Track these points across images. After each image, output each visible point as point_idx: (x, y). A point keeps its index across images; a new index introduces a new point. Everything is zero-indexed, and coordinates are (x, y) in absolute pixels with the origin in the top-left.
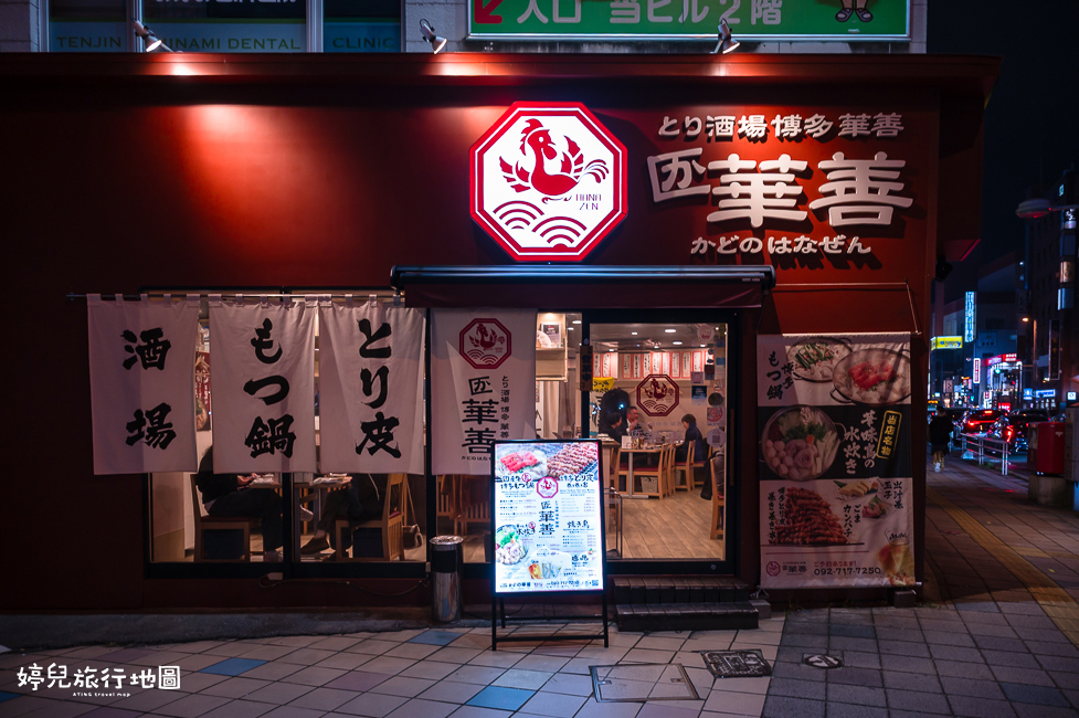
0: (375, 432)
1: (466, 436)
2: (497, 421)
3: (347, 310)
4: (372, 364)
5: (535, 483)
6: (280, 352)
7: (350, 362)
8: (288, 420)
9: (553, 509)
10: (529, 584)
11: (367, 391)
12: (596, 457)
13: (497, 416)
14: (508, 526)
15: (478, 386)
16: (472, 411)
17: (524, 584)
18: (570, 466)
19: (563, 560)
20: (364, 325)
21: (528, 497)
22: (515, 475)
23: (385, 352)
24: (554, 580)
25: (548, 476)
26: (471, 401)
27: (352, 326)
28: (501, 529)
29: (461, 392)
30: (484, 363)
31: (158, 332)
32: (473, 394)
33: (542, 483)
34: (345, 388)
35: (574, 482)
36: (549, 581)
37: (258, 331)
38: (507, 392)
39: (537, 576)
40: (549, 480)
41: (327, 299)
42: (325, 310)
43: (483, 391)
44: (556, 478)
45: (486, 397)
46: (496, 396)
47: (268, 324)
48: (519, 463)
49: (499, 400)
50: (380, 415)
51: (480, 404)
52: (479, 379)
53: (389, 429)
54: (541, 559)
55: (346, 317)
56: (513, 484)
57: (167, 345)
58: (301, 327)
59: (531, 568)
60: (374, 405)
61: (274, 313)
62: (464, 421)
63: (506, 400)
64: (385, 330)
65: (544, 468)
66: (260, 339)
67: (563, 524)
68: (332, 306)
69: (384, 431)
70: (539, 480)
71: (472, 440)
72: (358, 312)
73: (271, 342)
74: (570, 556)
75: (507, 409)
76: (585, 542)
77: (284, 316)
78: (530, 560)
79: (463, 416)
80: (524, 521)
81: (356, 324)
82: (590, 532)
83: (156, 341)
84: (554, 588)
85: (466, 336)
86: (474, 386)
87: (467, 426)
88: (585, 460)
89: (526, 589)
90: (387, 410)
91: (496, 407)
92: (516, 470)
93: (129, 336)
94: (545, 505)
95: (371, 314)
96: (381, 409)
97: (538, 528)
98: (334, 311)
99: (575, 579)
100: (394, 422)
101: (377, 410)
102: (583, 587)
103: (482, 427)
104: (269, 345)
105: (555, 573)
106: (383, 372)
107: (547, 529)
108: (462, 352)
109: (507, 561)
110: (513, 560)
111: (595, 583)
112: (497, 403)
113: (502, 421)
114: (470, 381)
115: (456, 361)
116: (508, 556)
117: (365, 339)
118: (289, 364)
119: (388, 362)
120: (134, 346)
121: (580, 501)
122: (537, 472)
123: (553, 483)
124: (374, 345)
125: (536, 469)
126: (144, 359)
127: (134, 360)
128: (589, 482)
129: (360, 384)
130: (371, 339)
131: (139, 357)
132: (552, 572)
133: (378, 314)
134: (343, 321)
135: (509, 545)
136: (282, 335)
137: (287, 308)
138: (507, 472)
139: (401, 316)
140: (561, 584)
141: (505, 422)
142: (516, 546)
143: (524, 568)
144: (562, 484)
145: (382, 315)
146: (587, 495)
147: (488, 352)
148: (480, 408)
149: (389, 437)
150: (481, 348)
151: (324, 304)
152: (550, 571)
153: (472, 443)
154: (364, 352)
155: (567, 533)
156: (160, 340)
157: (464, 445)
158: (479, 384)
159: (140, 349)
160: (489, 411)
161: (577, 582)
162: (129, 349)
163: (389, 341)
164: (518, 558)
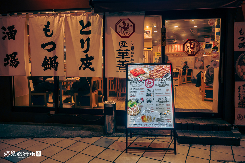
0: (85, 62)
1: (118, 63)
2: (129, 57)
3: (75, 17)
4: (84, 37)
5: (144, 81)
6: (53, 33)
7: (76, 36)
8: (56, 57)
9: (152, 92)
10: (141, 125)
11: (83, 47)
12: (170, 71)
13: (129, 56)
14: (133, 99)
15: (122, 44)
16: (120, 54)
17: (139, 125)
18: (159, 74)
19: (156, 114)
20: (81, 22)
21: (141, 87)
22: (135, 78)
23: (89, 32)
24: (152, 123)
25: (149, 79)
26: (120, 50)
27: (77, 23)
28: (130, 100)
29: (116, 47)
30: (124, 36)
31: (13, 27)
32: (120, 47)
33: (147, 81)
34: (75, 46)
35: (160, 81)
36: (150, 123)
37: (45, 26)
38: (133, 47)
39: (145, 121)
40: (150, 80)
41: (68, 13)
42: (68, 17)
43: (124, 46)
44: (153, 79)
45: (125, 48)
46: (129, 48)
47: (48, 23)
48: (137, 73)
49: (130, 49)
50: (87, 56)
51: (123, 51)
52: (123, 42)
53: (90, 61)
54: (147, 114)
55: (75, 20)
56: (135, 81)
57: (16, 31)
58: (60, 24)
59: (142, 118)
60: (85, 52)
61: (50, 19)
62: (117, 58)
63: (133, 49)
64: (89, 24)
65: (148, 75)
66: (46, 28)
67: (156, 98)
68: (70, 16)
69: (88, 61)
70: (146, 80)
71: (120, 65)
72: (79, 18)
73: (50, 29)
74: (159, 113)
75: (133, 53)
76: (166, 107)
77: (54, 20)
78: (142, 114)
79: (117, 56)
80: (140, 97)
81: (79, 22)
82: (168, 103)
83: (12, 30)
84: (152, 127)
85: (118, 25)
86: (121, 45)
87: (118, 59)
88: (165, 72)
89: (140, 127)
90: (90, 54)
91: (129, 52)
92: (136, 76)
93: (4, 28)
94: (149, 91)
95: (84, 18)
96: (88, 53)
97: (145, 100)
98: (71, 17)
99: (161, 123)
100: (92, 58)
101: (86, 54)
102: (165, 127)
103: (124, 60)
104: (49, 31)
105: (153, 120)
106: (88, 40)
107: (149, 101)
108: (116, 32)
109: (132, 114)
110: (135, 114)
111: (170, 125)
112: (129, 51)
113: (131, 58)
114: (119, 42)
115: (114, 35)
116: (133, 112)
117: (82, 27)
118: (56, 38)
119: (90, 36)
120: (6, 32)
121: (163, 89)
122: (145, 77)
123: (152, 81)
124: (85, 30)
125: (145, 75)
126: (9, 37)
127: (5, 37)
128: (167, 81)
129: (80, 44)
130: (84, 28)
131: (7, 36)
132: (151, 119)
133: (86, 18)
134: (74, 21)
135: (133, 107)
136: (53, 27)
137: (55, 17)
138: (132, 77)
139: (94, 19)
140: (155, 125)
141: (132, 58)
142: (136, 108)
143: (139, 118)
144: (156, 82)
145: (88, 19)
146: (166, 87)
147: (126, 31)
148: (123, 53)
149: (90, 64)
150: (123, 30)
151: (67, 15)
152: (150, 119)
153: (120, 66)
154: (82, 33)
155: (158, 103)
156: (14, 30)
157: (117, 67)
158: (122, 43)
159: (7, 33)
160: (126, 54)
161: (162, 125)
162: (4, 33)
163: (90, 28)
164: (137, 113)
